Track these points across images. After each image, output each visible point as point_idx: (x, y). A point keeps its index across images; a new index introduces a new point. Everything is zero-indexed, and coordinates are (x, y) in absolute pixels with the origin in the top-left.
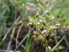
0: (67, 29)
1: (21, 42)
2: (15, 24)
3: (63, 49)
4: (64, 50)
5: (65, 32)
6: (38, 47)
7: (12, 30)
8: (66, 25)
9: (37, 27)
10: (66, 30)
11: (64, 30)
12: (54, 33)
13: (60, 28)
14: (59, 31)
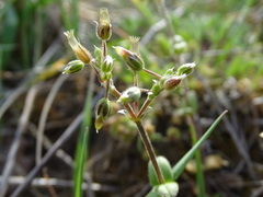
0: (238, 90)
1: (59, 143)
2: (38, 75)
3: (224, 168)
4: (228, 169)
5: (233, 102)
6: (125, 164)
7: (23, 97)
8: (238, 76)
9: (102, 75)
10: (235, 94)
11: (227, 93)
12: (188, 105)
13: (214, 88)
14: (207, 98)
